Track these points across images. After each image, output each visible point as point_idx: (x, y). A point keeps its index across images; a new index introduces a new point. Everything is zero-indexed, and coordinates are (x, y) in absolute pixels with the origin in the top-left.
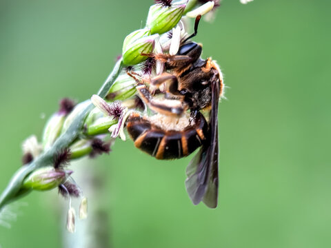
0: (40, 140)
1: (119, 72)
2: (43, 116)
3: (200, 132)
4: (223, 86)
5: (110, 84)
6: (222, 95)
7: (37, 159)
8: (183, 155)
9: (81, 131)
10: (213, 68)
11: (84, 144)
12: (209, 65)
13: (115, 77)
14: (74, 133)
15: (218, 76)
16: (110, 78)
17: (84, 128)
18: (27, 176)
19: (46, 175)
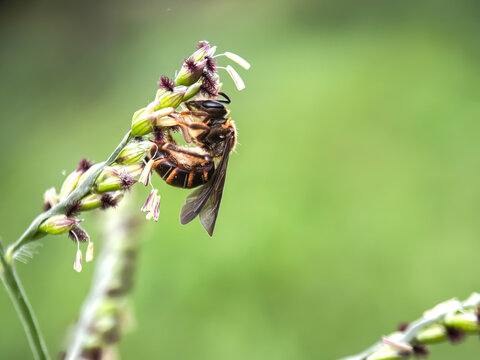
0: (58, 192)
1: (128, 141)
2: (64, 173)
3: (206, 175)
4: (236, 142)
5: (119, 150)
6: (234, 149)
7: (54, 207)
8: (186, 187)
9: (93, 188)
10: (230, 127)
11: (95, 198)
12: (228, 124)
13: (124, 145)
14: (87, 189)
15: (233, 133)
16: (120, 145)
17: (95, 185)
18: (44, 221)
19: (58, 222)
